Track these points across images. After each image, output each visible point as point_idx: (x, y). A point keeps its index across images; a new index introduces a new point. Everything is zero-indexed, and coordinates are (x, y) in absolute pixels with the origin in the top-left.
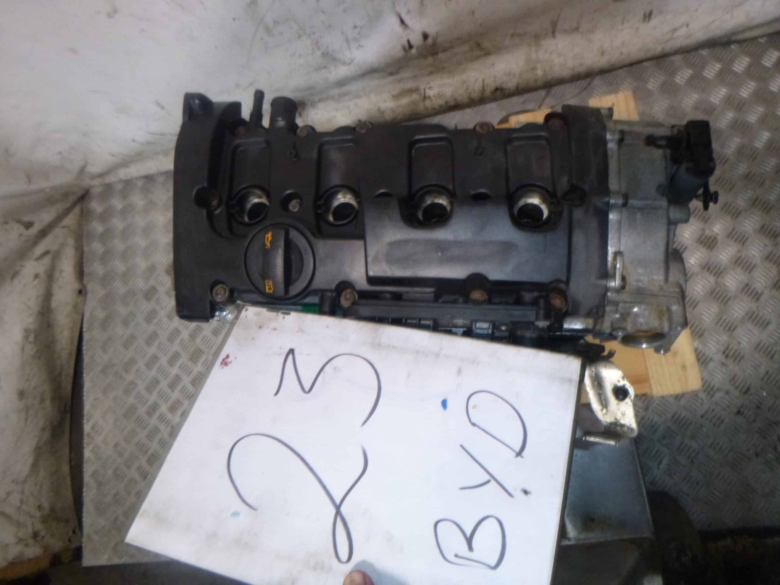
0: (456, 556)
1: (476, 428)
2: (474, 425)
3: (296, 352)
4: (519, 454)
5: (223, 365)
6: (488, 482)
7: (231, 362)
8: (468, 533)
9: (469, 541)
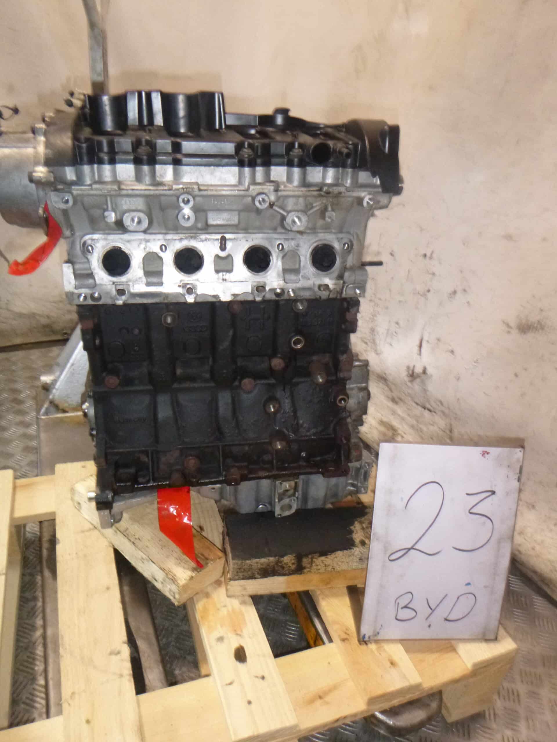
0: (398, 603)
1: (456, 599)
2: (458, 598)
3: (494, 496)
4: (446, 620)
5: (482, 453)
6: (431, 609)
7: (485, 457)
8: (409, 606)
9: (406, 607)
